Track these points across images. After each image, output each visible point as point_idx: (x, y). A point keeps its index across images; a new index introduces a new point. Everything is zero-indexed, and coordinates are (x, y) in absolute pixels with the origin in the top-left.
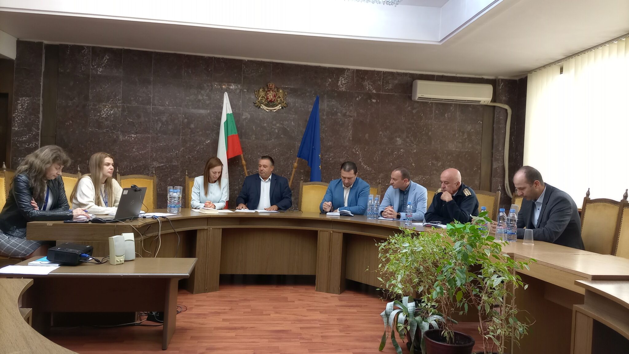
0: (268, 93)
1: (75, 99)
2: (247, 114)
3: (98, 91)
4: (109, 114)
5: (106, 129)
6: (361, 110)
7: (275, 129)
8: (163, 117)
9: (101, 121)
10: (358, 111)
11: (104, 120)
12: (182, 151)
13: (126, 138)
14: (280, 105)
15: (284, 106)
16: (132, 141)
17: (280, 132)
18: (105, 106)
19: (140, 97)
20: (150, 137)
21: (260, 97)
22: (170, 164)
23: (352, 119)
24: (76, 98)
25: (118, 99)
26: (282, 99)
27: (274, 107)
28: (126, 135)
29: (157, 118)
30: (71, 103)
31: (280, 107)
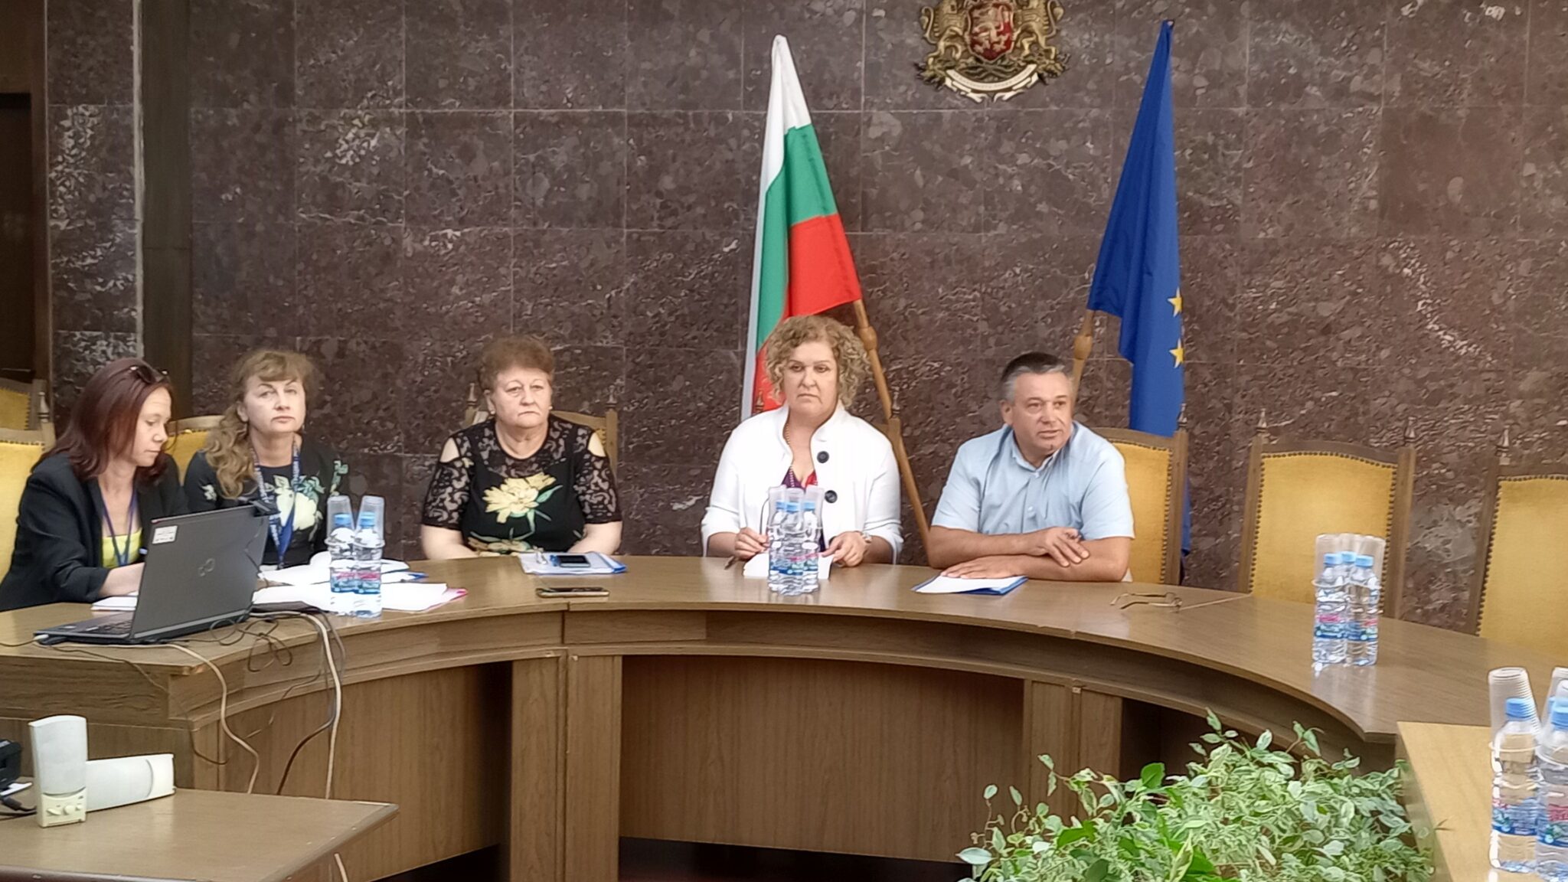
0: (977, 18)
1: (248, 101)
2: (886, 117)
3: (323, 62)
4: (363, 152)
5: (356, 212)
6: (1426, 65)
7: (1011, 177)
8: (554, 152)
9: (339, 179)
10: (1409, 68)
11: (347, 174)
12: (632, 292)
13: (426, 243)
14: (1032, 67)
15: (1050, 72)
16: (447, 254)
17: (1033, 189)
18: (348, 121)
19: (472, 74)
20: (512, 234)
21: (944, 37)
22: (586, 343)
23: (1377, 109)
24: (252, 97)
25: (394, 88)
26: (1042, 41)
27: (1005, 79)
28: (424, 235)
29: (532, 157)
30: (237, 116)
31: (1031, 75)
